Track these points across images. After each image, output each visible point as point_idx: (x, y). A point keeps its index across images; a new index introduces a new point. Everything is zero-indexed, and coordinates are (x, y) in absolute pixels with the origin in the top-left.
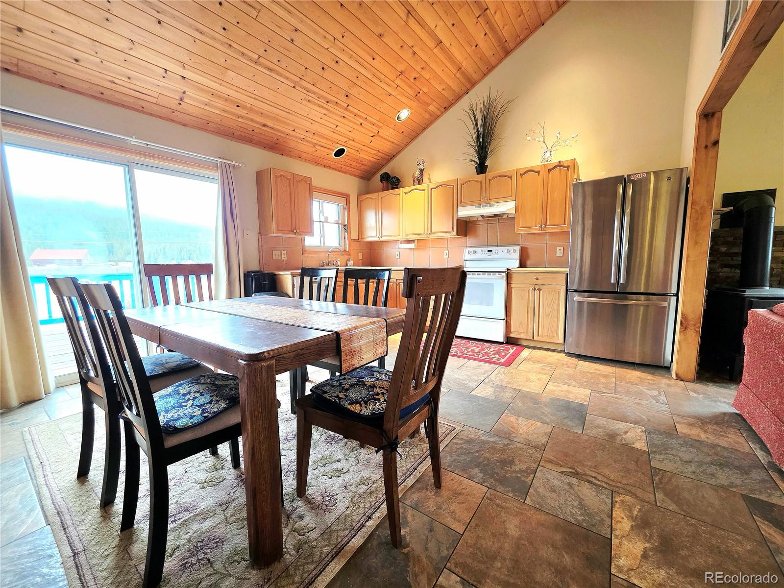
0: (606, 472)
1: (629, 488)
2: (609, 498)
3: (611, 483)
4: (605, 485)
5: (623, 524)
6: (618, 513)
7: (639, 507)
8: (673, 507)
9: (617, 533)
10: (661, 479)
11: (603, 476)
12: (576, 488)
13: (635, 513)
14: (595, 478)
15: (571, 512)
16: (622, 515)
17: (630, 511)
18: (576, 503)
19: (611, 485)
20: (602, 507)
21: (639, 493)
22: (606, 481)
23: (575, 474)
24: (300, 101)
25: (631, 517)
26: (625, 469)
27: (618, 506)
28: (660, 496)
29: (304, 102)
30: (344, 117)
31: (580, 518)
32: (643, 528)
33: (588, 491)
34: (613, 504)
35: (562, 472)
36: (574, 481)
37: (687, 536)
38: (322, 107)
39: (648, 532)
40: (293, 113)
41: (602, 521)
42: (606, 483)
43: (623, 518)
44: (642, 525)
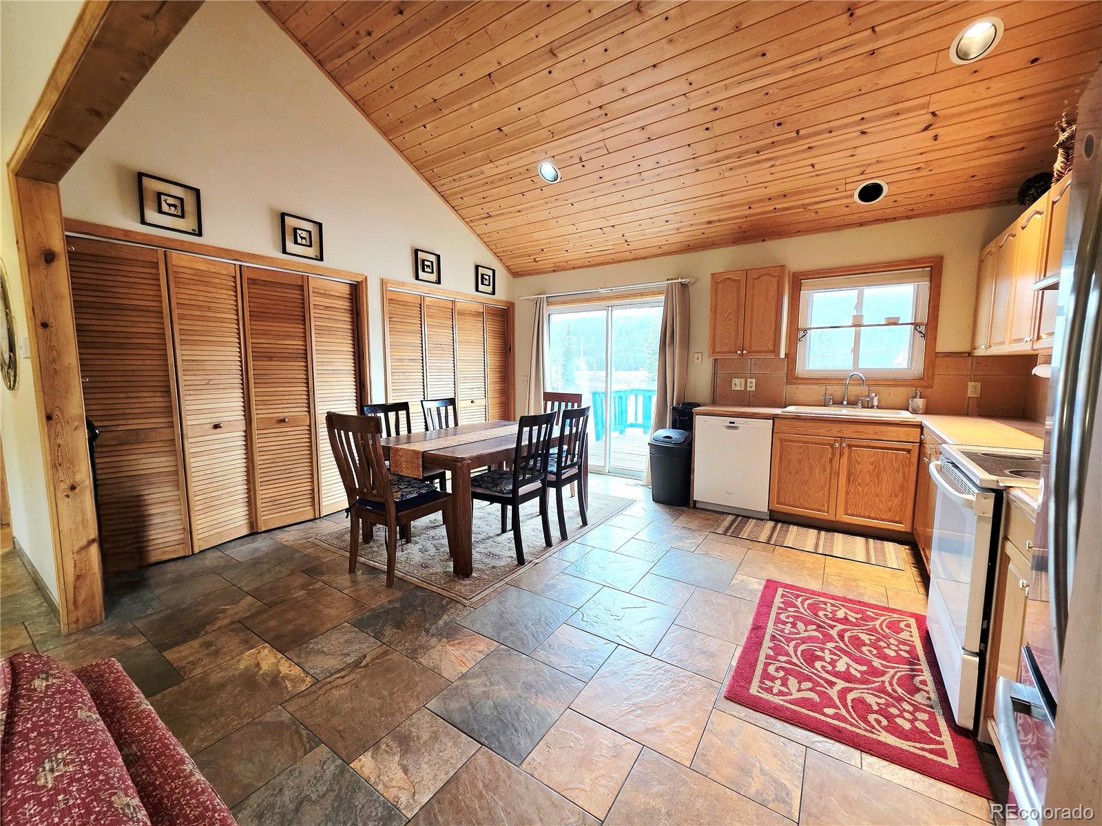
0: (345, 691)
1: (313, 697)
2: (314, 674)
3: (328, 686)
4: (329, 680)
5: (285, 668)
6: (297, 671)
7: (289, 689)
8: (268, 717)
9: (284, 660)
10: (301, 736)
11: (341, 686)
12: (340, 658)
13: (287, 683)
14: (343, 677)
15: (320, 643)
16: (292, 672)
17: (291, 680)
18: (325, 650)
19: (324, 685)
20: (309, 664)
21: (302, 702)
22: (333, 684)
23: (357, 664)
24: (722, 176)
25: (286, 677)
26: (337, 712)
27: (302, 675)
28: (285, 717)
29: (727, 174)
30: (810, 148)
31: (311, 646)
32: (273, 678)
33: (332, 664)
34: (307, 673)
35: (365, 657)
36: (350, 660)
37: (243, 703)
38: (759, 162)
39: (268, 679)
40: (725, 193)
41: (299, 657)
42: (330, 682)
43: (290, 671)
44: (276, 680)
